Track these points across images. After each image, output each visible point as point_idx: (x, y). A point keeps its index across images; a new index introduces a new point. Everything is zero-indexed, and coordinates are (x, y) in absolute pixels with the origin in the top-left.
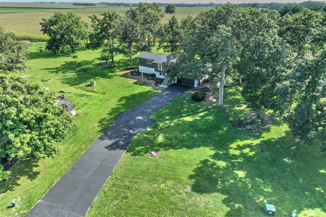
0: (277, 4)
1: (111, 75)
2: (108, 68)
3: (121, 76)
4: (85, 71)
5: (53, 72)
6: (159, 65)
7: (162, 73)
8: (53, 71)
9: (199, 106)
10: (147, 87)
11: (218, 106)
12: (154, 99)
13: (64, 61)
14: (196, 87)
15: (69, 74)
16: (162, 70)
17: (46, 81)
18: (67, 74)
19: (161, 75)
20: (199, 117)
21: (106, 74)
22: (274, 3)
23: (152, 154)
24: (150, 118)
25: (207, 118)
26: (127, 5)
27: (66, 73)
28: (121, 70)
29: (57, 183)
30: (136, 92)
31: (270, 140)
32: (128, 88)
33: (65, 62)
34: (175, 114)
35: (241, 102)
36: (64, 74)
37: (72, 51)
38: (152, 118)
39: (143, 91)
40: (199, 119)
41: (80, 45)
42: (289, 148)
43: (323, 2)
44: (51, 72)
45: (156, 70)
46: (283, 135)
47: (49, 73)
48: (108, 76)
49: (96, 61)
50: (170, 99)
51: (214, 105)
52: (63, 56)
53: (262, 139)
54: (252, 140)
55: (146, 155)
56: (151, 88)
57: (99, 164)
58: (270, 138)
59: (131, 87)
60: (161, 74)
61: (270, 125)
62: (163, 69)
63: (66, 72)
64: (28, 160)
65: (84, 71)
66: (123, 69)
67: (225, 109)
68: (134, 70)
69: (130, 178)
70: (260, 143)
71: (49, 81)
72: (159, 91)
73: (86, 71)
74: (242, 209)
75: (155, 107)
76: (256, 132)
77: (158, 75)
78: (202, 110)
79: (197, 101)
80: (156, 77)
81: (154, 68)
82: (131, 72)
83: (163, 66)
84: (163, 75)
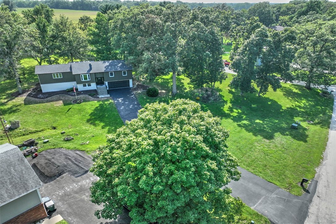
6: (82, 75)
7: (87, 84)
11: (175, 94)
14: (133, 86)
19: (86, 86)
28: (6, 98)
45: (79, 82)
46: (232, 95)
50: (136, 103)
51: (170, 94)
60: (85, 86)
62: (89, 79)
66: (8, 98)
68: (28, 93)
72: (111, 101)
77: (80, 87)
80: (79, 90)
81: (75, 81)
82: (29, 95)
83: (88, 75)
84: (88, 86)
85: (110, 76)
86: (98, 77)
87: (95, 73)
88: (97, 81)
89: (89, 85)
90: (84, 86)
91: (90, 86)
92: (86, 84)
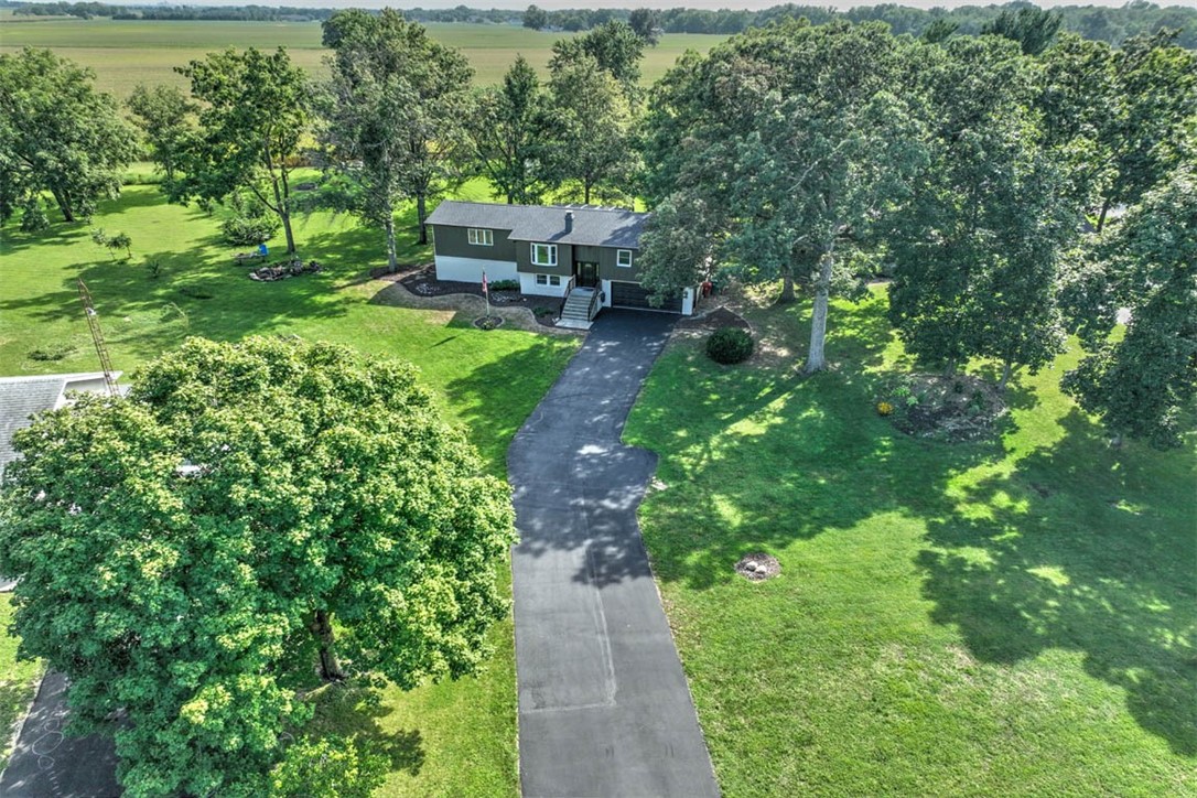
0: (694, 13)
1: (334, 304)
2: (294, 274)
3: (371, 302)
4: (204, 297)
5: (55, 316)
6: (536, 246)
7: (548, 277)
8: (50, 313)
9: (750, 378)
10: (515, 332)
11: (812, 369)
12: (578, 373)
13: (67, 265)
14: (690, 313)
15: (138, 315)
16: (550, 264)
17: (59, 357)
18: (127, 319)
19: (545, 282)
20: (775, 415)
21: (307, 302)
22: (682, 10)
23: (753, 570)
24: (630, 446)
25: (804, 415)
26: (119, 12)
27: (118, 311)
28: (350, 278)
29: (521, 752)
30: (488, 358)
31: (1036, 454)
32: (442, 347)
33: (73, 267)
34: (691, 416)
35: (869, 347)
36: (112, 317)
37: (63, 217)
38: (636, 444)
39: (513, 350)
40: (784, 424)
41: (113, 188)
42: (1103, 469)
43: (831, 8)
44: (45, 318)
45: (525, 267)
46: (1063, 435)
47: (37, 319)
48: (321, 309)
49: (211, 250)
50: (639, 367)
51: (795, 368)
52: (36, 241)
53: (1016, 456)
54: (988, 463)
55: (738, 576)
56: (534, 334)
57: (608, 645)
58: (1033, 450)
59: (453, 341)
60: (542, 280)
61: (1005, 410)
62: (553, 262)
63: (115, 308)
64: (323, 694)
65: (198, 297)
66: (356, 277)
67: (836, 376)
68: (408, 274)
69: (758, 669)
70: (1016, 470)
71: (72, 355)
72: (576, 343)
73: (208, 298)
74: (1150, 680)
75: (607, 402)
76: (981, 438)
77: (528, 284)
78: (767, 390)
79: (731, 362)
80: (523, 292)
81: (514, 261)
82: (401, 282)
83: (553, 249)
84: (552, 283)
85: (618, 265)
86: (584, 260)
87: (574, 247)
88: (579, 272)
89: (555, 282)
90: (539, 282)
91: (558, 284)
92: (545, 277)
